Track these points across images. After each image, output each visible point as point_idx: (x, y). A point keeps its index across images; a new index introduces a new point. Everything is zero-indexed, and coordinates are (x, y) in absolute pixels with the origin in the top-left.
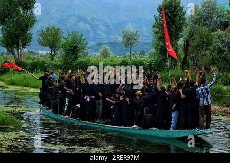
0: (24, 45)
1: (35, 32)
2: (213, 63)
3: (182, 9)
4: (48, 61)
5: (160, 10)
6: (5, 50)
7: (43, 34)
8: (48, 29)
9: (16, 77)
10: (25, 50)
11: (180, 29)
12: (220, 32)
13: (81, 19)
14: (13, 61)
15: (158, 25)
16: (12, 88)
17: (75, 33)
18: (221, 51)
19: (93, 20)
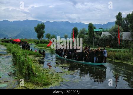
0: (42, 38)
1: (44, 34)
2: (84, 42)
3: (78, 30)
4: (48, 41)
5: (73, 30)
6: (38, 39)
7: (46, 35)
8: (48, 34)
9: (40, 45)
10: (42, 39)
11: (77, 35)
12: (86, 35)
13: (55, 32)
14: (40, 41)
15: (72, 34)
16: (39, 47)
17: (54, 35)
18: (86, 40)
19: (58, 32)
